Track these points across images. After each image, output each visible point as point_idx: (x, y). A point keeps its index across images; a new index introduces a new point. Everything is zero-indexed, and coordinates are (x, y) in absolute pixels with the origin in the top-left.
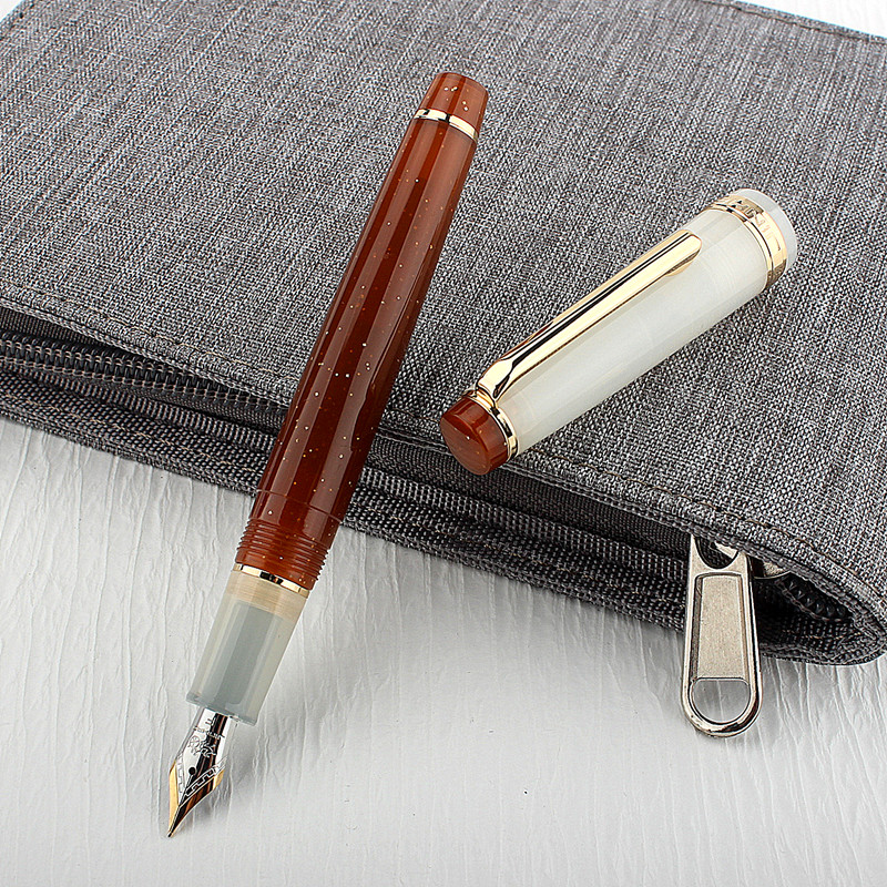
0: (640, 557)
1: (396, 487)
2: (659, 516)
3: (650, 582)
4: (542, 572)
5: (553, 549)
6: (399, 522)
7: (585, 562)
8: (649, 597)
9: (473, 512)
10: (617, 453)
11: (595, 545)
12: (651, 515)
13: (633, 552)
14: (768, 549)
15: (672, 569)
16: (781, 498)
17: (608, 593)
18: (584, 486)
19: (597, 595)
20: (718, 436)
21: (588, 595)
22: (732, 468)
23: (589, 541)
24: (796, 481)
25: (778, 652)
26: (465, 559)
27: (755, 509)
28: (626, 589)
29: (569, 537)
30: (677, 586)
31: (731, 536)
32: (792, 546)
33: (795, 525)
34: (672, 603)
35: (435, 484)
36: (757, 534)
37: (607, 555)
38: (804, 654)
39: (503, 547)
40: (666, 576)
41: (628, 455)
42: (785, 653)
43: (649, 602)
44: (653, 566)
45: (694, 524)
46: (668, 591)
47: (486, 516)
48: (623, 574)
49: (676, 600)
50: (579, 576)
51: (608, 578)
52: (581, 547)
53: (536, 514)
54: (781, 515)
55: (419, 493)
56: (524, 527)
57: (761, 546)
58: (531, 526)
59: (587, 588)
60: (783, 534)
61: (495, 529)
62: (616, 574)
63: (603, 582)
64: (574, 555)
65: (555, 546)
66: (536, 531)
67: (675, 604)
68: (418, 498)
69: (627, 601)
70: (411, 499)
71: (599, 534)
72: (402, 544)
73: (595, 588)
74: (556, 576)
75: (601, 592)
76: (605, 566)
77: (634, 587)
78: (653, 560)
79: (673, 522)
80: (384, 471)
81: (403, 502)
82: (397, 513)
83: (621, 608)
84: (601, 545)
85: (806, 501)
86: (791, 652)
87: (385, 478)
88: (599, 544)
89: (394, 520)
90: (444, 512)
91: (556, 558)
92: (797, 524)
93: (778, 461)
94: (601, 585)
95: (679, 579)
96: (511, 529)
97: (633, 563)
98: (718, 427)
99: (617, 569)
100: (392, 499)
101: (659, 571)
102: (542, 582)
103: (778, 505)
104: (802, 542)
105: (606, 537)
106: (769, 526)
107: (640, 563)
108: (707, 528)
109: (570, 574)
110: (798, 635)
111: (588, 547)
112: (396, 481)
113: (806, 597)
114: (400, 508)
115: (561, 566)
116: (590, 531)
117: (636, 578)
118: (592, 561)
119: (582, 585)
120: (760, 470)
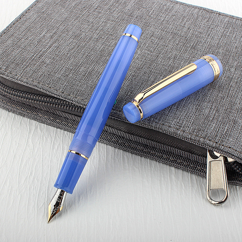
0: (193, 156)
1: (127, 136)
2: (200, 144)
3: (196, 163)
4: (166, 160)
5: (169, 154)
6: (128, 146)
7: (178, 157)
8: (195, 167)
9: (148, 144)
10: (189, 127)
11: (181, 153)
12: (198, 144)
13: (191, 155)
14: (230, 154)
15: (202, 160)
16: (233, 140)
17: (184, 166)
18: (180, 135)
19: (181, 166)
20: (216, 123)
21: (179, 166)
22: (220, 132)
23: (179, 152)
24: (237, 136)
25: (230, 183)
26: (145, 156)
27: (226, 143)
28: (189, 165)
29: (174, 151)
30: (203, 164)
31: (220, 150)
32: (236, 153)
33: (237, 148)
34: (202, 169)
35: (138, 136)
36: (227, 150)
37: (184, 156)
38: (238, 184)
39: (156, 153)
40: (200, 162)
41: (192, 128)
42: (233, 183)
43: (195, 168)
44: (196, 159)
45: (210, 146)
46: (201, 166)
47: (151, 145)
48: (188, 161)
49: (203, 168)
50: (176, 161)
51: (184, 162)
52: (177, 153)
53: (165, 144)
54: (233, 145)
55: (133, 138)
56: (161, 148)
57: (228, 153)
58: (163, 147)
59: (179, 164)
60: (234, 150)
61: (153, 148)
62: (186, 161)
63: (183, 163)
64: (175, 155)
65: (170, 153)
66: (165, 149)
67: (203, 169)
68: (133, 139)
69: (189, 168)
70: (131, 140)
71: (182, 150)
72: (128, 152)
73: (181, 165)
74: (170, 161)
75: (182, 166)
76: (183, 159)
77: (191, 164)
78: (197, 158)
79: (204, 146)
80: (124, 132)
81: (129, 140)
82: (127, 143)
83: (188, 170)
84: (183, 153)
85: (240, 141)
86: (234, 183)
87: (124, 134)
88: (182, 153)
89: (126, 145)
90: (140, 143)
91: (170, 156)
92: (238, 147)
93: (232, 131)
94: (182, 164)
95: (203, 163)
96: (158, 148)
97: (191, 158)
98: (216, 121)
99: (187, 160)
100: (126, 139)
101: (198, 160)
102: (166, 163)
103: (232, 142)
104: (239, 152)
105: (184, 151)
106: (230, 148)
107: (193, 158)
108: (213, 148)
109: (174, 161)
110: (236, 178)
111: (179, 153)
112: (127, 135)
113: (239, 168)
114: (128, 142)
115: (171, 158)
116: (180, 149)
117: (192, 162)
118: (180, 157)
119: (177, 164)
120: (227, 133)
